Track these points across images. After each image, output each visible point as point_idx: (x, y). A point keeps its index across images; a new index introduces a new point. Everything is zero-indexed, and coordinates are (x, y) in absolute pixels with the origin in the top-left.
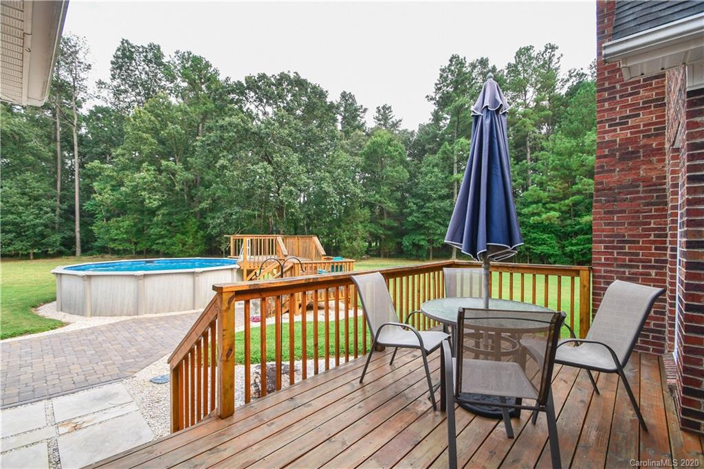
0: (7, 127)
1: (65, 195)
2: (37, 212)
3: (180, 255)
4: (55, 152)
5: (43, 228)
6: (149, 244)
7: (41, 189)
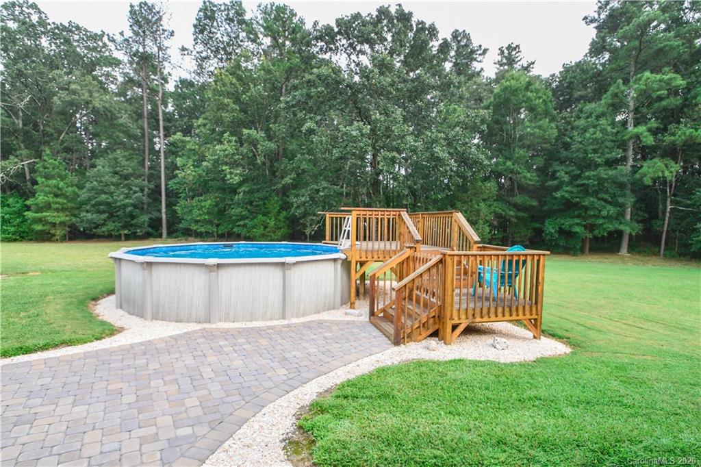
0: (100, 104)
1: (153, 174)
2: (127, 191)
3: (261, 239)
4: (143, 129)
5: (132, 208)
6: (231, 225)
7: (130, 167)
